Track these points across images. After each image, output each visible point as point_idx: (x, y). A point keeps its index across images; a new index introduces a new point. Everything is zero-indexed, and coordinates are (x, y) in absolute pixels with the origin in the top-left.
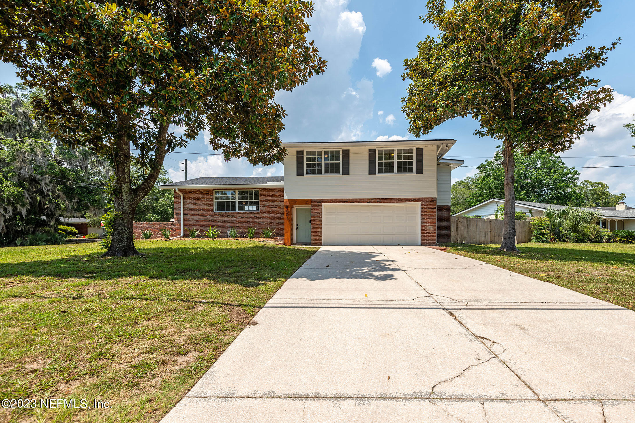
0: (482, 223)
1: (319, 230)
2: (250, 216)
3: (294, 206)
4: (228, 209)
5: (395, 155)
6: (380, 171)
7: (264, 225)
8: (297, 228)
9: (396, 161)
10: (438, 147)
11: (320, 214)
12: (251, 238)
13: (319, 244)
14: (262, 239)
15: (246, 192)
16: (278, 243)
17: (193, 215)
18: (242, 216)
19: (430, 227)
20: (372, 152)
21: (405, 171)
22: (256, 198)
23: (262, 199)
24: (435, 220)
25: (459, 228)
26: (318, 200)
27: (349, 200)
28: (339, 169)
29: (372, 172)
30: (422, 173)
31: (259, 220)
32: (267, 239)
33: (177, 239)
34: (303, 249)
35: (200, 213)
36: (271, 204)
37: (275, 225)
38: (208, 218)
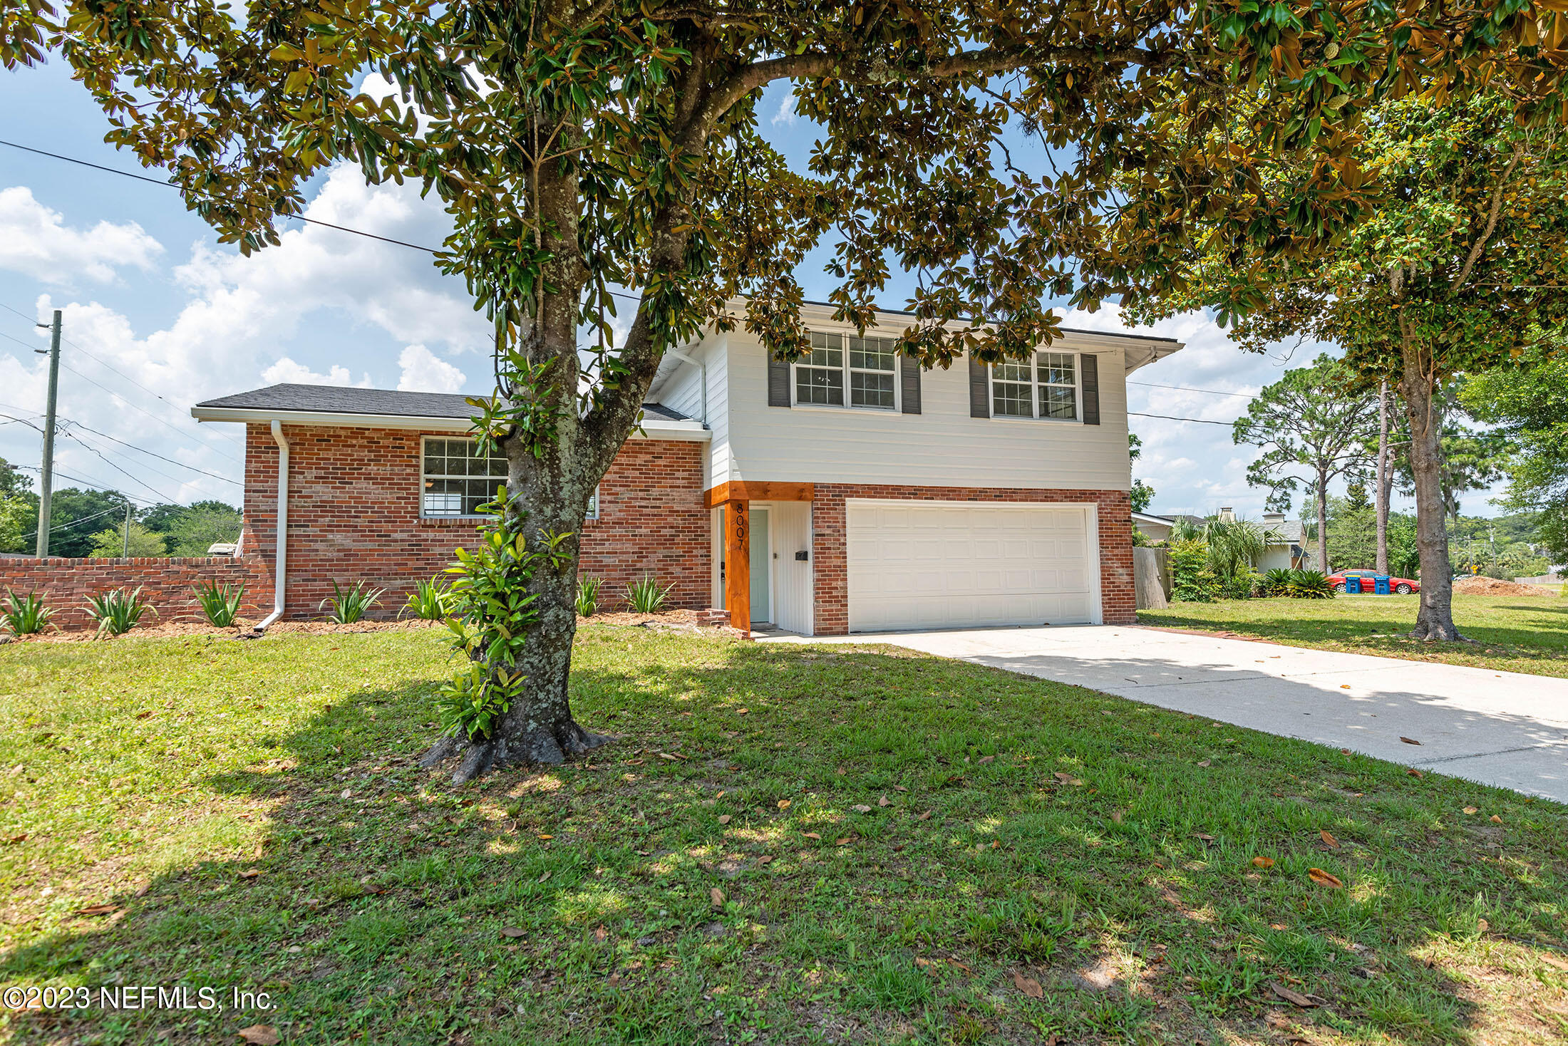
1: (840, 583)
5: (1033, 367)
6: (999, 410)
7: (615, 568)
9: (1035, 383)
11: (840, 530)
13: (840, 629)
17: (330, 528)
19: (1121, 571)
21: (1057, 413)
23: (607, 477)
26: (835, 486)
28: (892, 395)
29: (978, 410)
30: (1098, 422)
31: (599, 549)
32: (650, 617)
35: (360, 522)
36: (641, 494)
37: (653, 566)
38: (396, 541)
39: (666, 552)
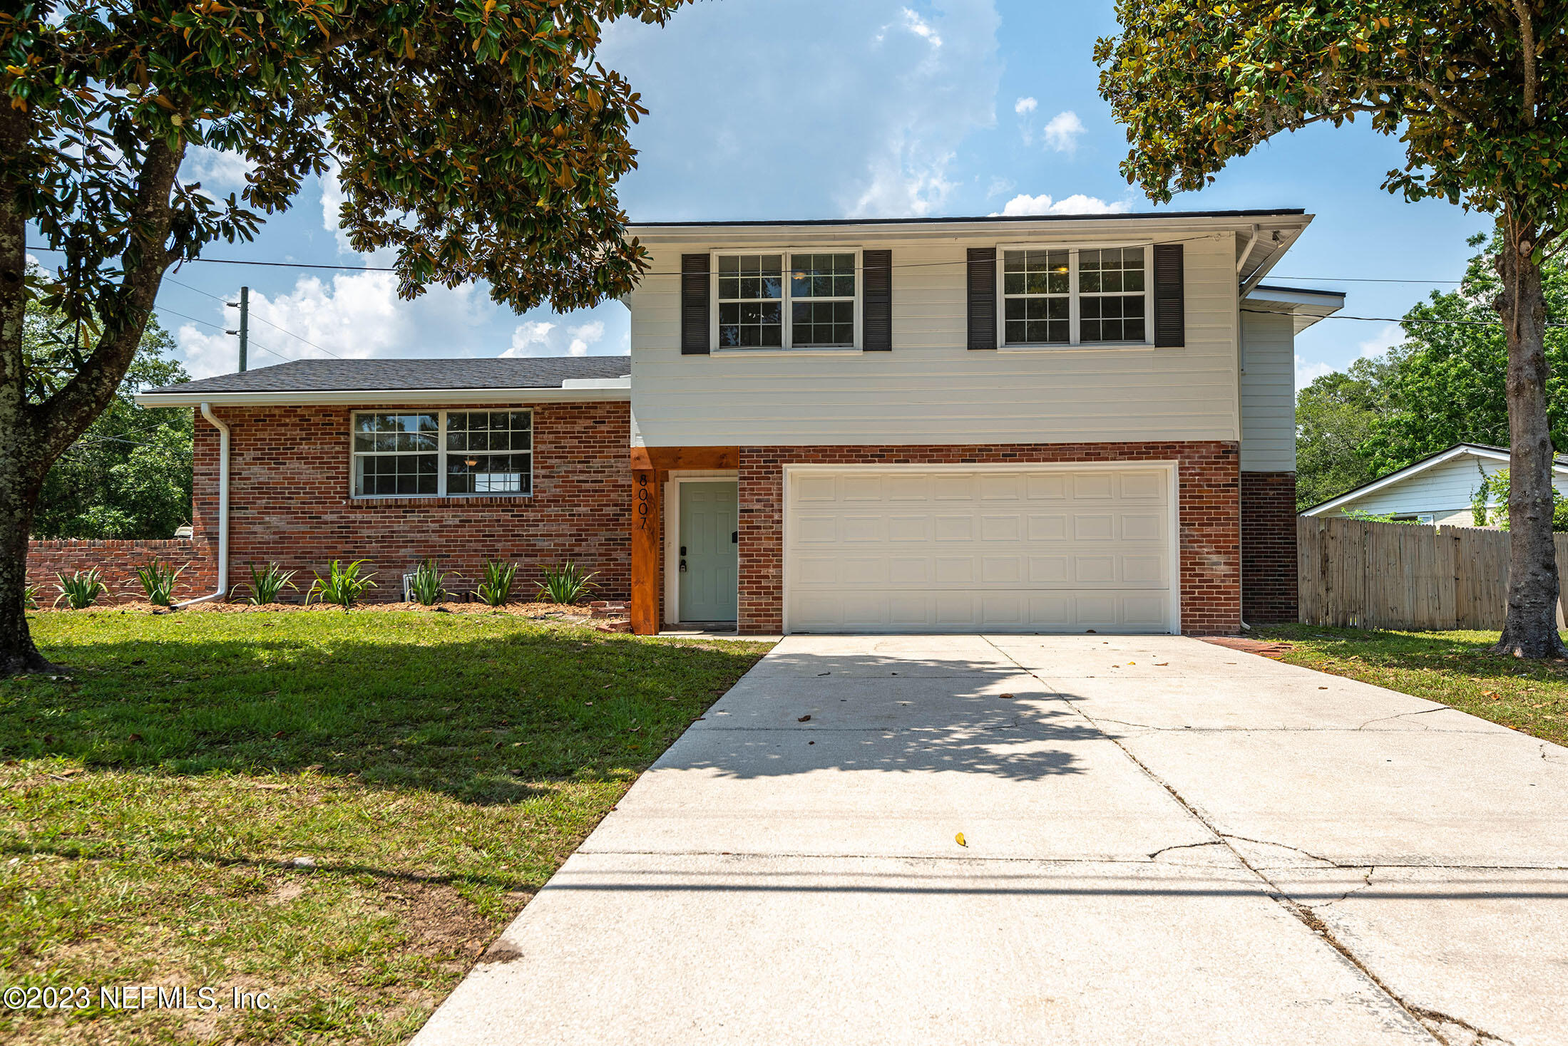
0: (1424, 546)
1: (772, 571)
2: (495, 516)
3: (672, 473)
4: (406, 486)
5: (1073, 272)
6: (1014, 336)
7: (550, 553)
8: (683, 563)
9: (1074, 295)
10: (1241, 240)
11: (774, 506)
12: (496, 603)
13: (771, 627)
14: (540, 608)
15: (478, 420)
16: (604, 624)
17: (267, 510)
18: (464, 516)
19: (1214, 558)
20: (980, 261)
21: (1112, 334)
22: (521, 441)
23: (541, 447)
24: (1233, 530)
25: (1334, 565)
26: (768, 449)
27: (889, 449)
28: (850, 328)
29: (980, 338)
30: (1181, 343)
31: (532, 531)
32: (562, 608)
33: (200, 608)
34: (705, 647)
35: (294, 503)
36: (579, 466)
37: (593, 551)
38: (326, 523)
39: (609, 535)
